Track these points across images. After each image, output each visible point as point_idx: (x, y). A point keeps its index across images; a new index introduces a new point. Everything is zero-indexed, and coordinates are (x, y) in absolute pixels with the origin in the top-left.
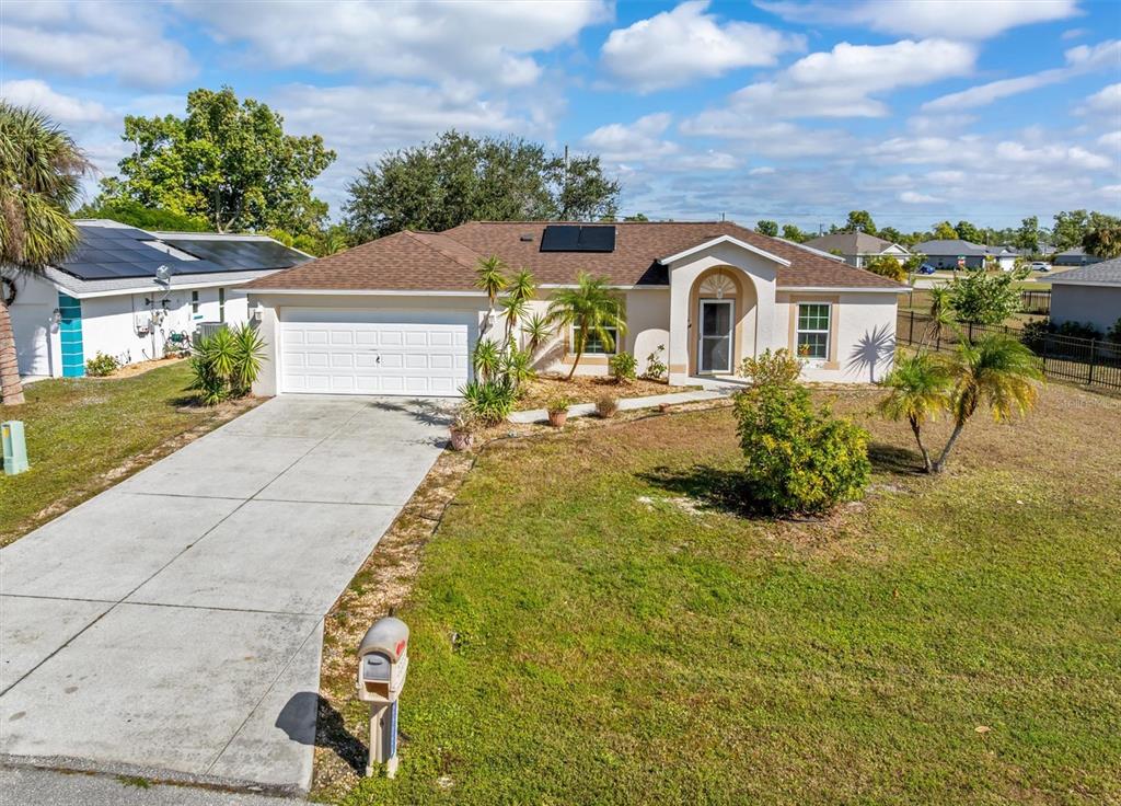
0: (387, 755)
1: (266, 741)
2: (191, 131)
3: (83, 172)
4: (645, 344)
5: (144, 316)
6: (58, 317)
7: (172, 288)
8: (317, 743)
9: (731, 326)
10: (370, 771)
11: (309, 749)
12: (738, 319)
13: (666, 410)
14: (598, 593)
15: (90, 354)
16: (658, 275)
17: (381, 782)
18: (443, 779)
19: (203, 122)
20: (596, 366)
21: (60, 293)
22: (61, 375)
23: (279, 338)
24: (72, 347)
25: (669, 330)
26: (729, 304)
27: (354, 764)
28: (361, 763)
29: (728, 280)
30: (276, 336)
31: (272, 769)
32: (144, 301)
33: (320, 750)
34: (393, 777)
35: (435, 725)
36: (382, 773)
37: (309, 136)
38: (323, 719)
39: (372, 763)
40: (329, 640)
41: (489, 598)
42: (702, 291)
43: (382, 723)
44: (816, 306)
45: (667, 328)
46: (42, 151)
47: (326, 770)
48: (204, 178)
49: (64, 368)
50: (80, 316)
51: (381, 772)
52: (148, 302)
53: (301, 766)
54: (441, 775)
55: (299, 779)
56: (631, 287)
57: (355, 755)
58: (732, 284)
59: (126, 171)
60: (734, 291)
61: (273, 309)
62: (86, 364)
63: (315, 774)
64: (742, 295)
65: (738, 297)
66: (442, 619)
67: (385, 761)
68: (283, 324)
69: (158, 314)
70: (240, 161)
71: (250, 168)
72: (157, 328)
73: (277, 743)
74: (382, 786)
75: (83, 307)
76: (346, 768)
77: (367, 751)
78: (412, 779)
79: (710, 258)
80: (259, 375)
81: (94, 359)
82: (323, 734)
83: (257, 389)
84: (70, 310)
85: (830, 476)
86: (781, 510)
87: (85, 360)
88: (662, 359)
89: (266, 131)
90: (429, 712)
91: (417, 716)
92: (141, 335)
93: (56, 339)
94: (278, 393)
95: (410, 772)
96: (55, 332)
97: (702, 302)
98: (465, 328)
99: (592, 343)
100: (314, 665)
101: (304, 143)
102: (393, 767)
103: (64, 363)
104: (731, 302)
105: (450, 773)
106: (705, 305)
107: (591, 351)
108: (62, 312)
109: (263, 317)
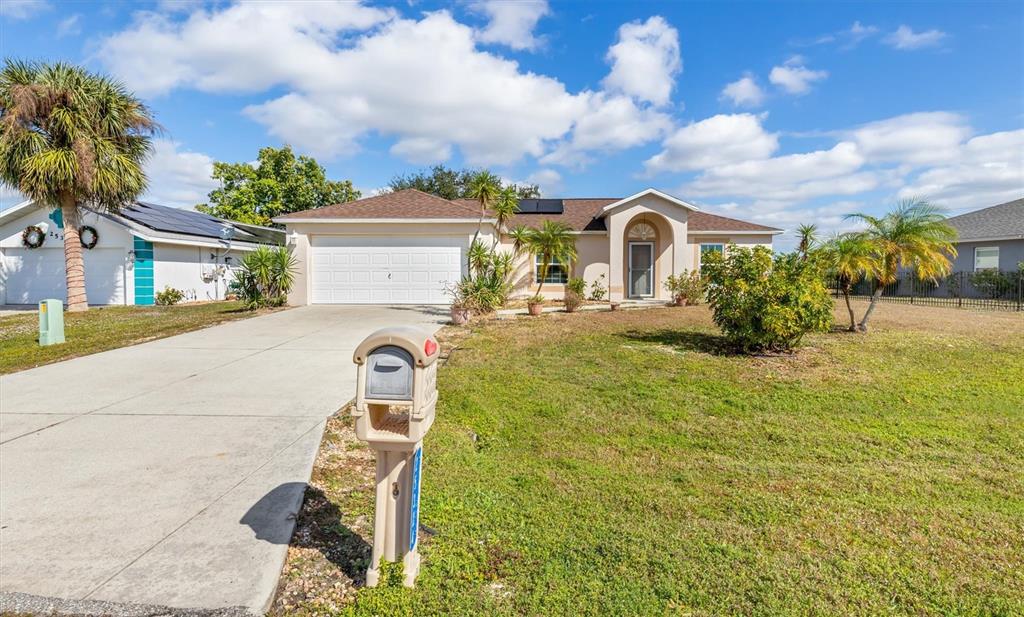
0: (403, 546)
1: (212, 543)
2: (261, 174)
3: (153, 132)
4: (592, 273)
5: (210, 267)
6: (132, 256)
7: (232, 247)
8: (293, 543)
9: (652, 262)
10: (373, 576)
11: (280, 550)
12: (657, 256)
13: (617, 308)
14: (613, 404)
15: (159, 288)
16: (600, 224)
17: (392, 596)
18: (494, 586)
19: (269, 168)
20: (554, 292)
21: (136, 238)
22: (134, 303)
23: (310, 260)
24: (144, 282)
25: (609, 263)
26: (650, 246)
27: (348, 570)
28: (360, 569)
29: (649, 227)
30: (308, 257)
31: (207, 584)
32: (210, 257)
33: (296, 552)
34: (412, 585)
35: (468, 515)
36: (395, 580)
37: (343, 182)
38: (308, 514)
39: (376, 563)
40: (329, 437)
41: (504, 408)
42: (631, 236)
43: (396, 493)
44: (713, 246)
45: (607, 261)
46: (114, 105)
47: (303, 581)
48: (270, 205)
49: (136, 298)
50: (152, 257)
51: (392, 577)
52: (213, 256)
53: (260, 576)
54: (490, 580)
55: (249, 597)
56: (579, 233)
57: (351, 557)
58: (652, 231)
59: (214, 200)
60: (653, 236)
61: (306, 236)
62: (155, 296)
63: (281, 588)
64: (659, 239)
65: (656, 240)
66: (459, 421)
67: (400, 557)
68: (313, 248)
69: (221, 267)
70: (295, 195)
71: (302, 199)
72: (220, 278)
73: (229, 546)
74: (394, 601)
75: (155, 250)
76: (335, 577)
77: (370, 552)
78: (443, 586)
79: (639, 206)
80: (292, 287)
81: (163, 291)
82: (306, 532)
83: (290, 298)
84: (144, 252)
85: (802, 310)
86: (753, 348)
87: (155, 291)
88: (604, 284)
89: (314, 176)
90: (458, 500)
91: (442, 505)
92: (207, 280)
93: (131, 274)
94: (309, 304)
95: (441, 577)
96: (130, 269)
97: (631, 244)
98: (458, 250)
99: (550, 276)
100: (307, 458)
101: (339, 185)
102: (412, 567)
103: (136, 294)
104: (652, 244)
105: (503, 576)
106: (633, 246)
107: (550, 281)
108: (136, 253)
109: (297, 242)
